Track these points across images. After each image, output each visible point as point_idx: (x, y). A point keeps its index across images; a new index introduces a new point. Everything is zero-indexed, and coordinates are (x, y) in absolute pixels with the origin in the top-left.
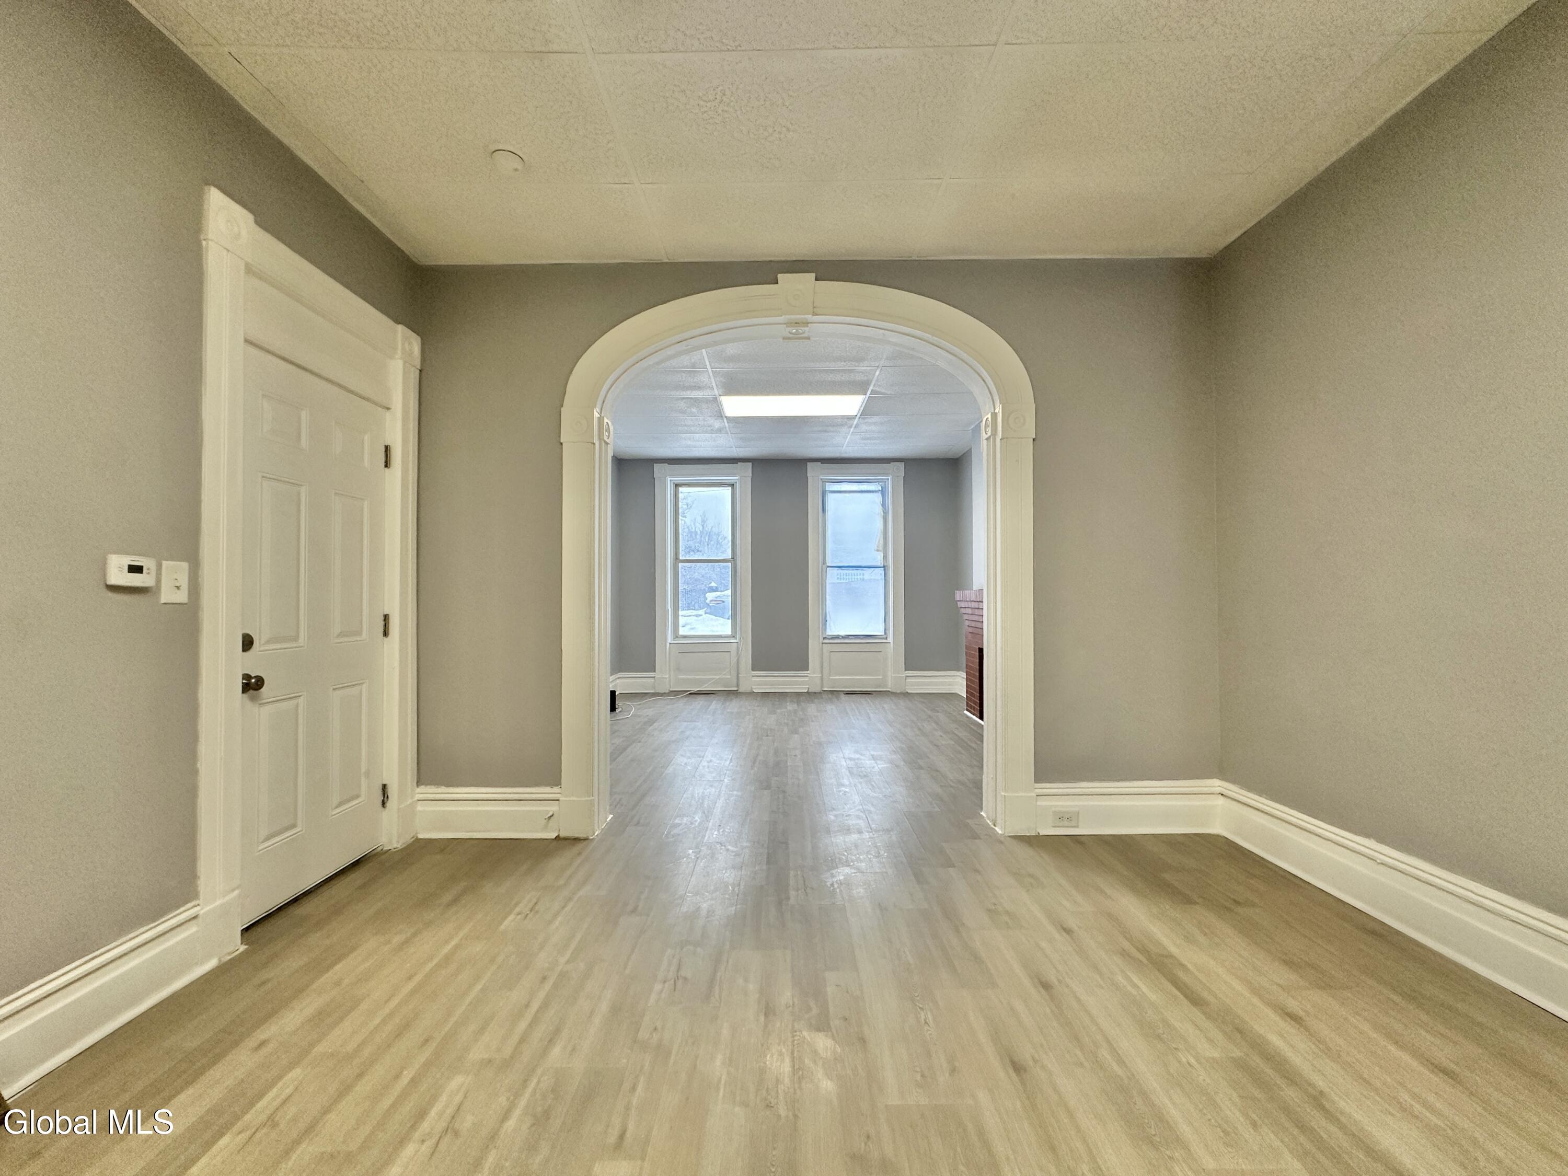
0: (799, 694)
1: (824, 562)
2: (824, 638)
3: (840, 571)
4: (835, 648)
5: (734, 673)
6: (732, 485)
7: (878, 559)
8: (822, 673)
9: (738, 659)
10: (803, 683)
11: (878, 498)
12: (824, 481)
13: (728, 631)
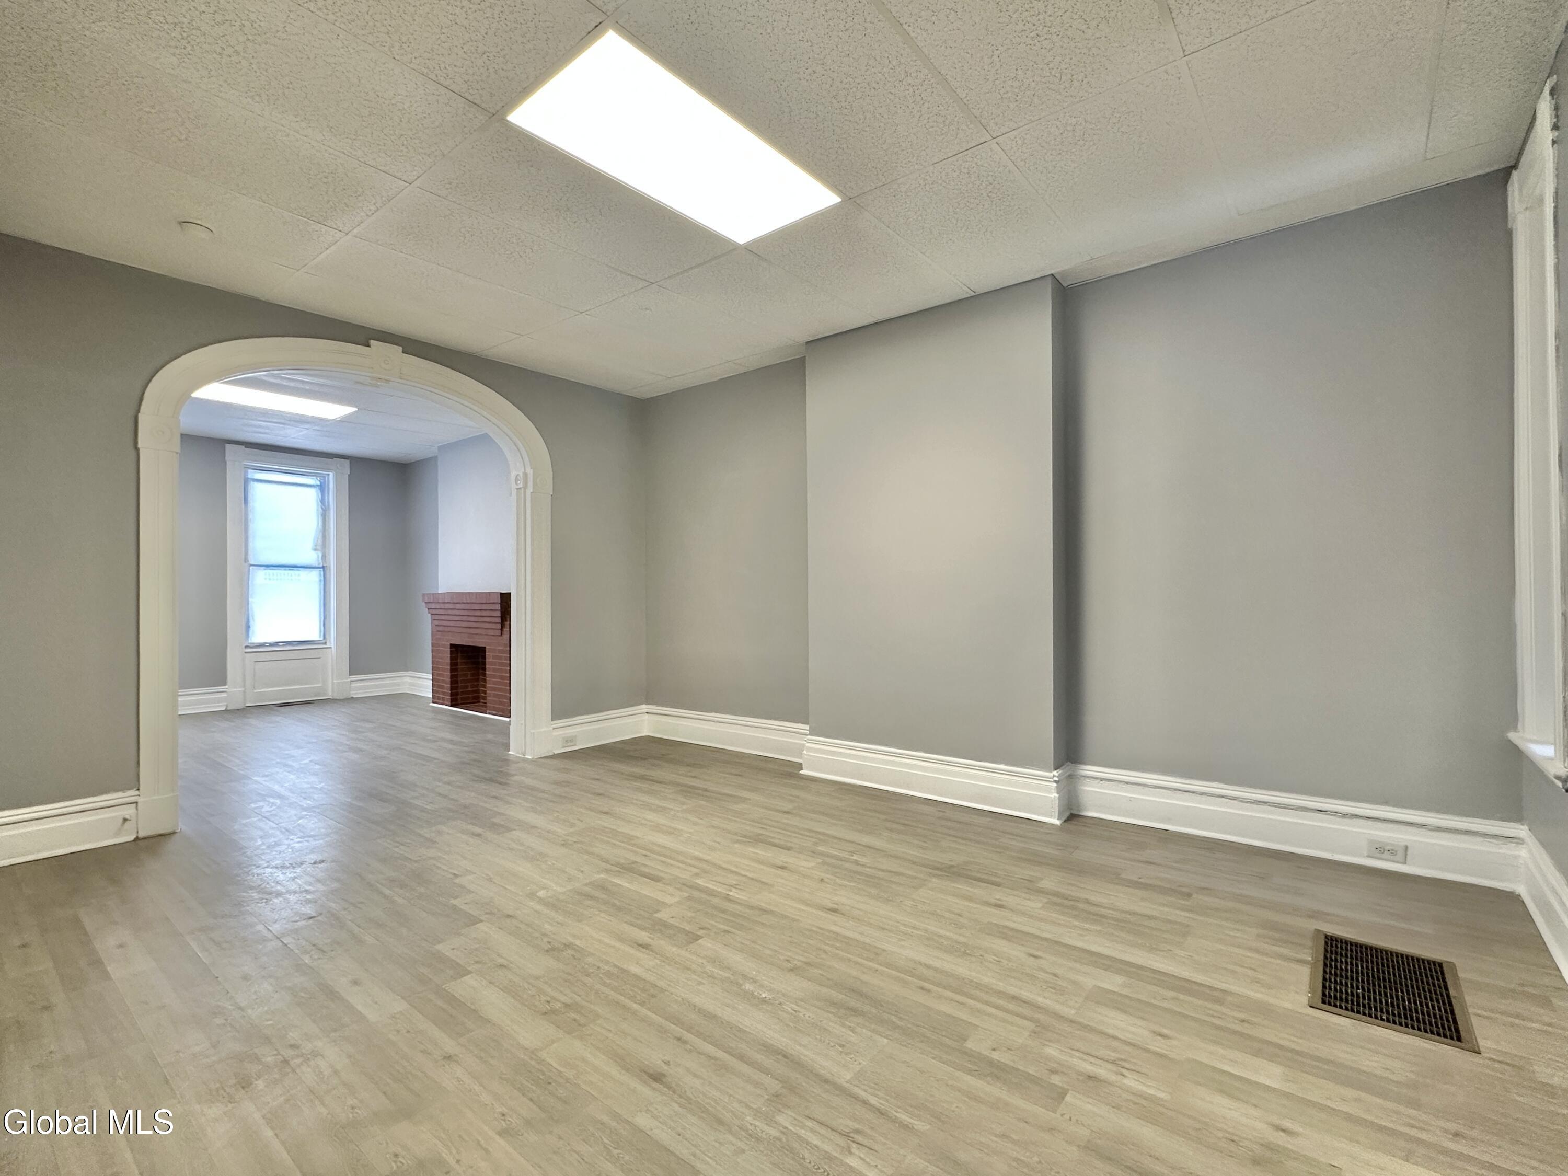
0: (215, 714)
1: (246, 560)
2: (246, 647)
3: (269, 571)
4: (261, 657)
8: (244, 687)
10: (219, 700)
11: (316, 494)
12: (247, 468)
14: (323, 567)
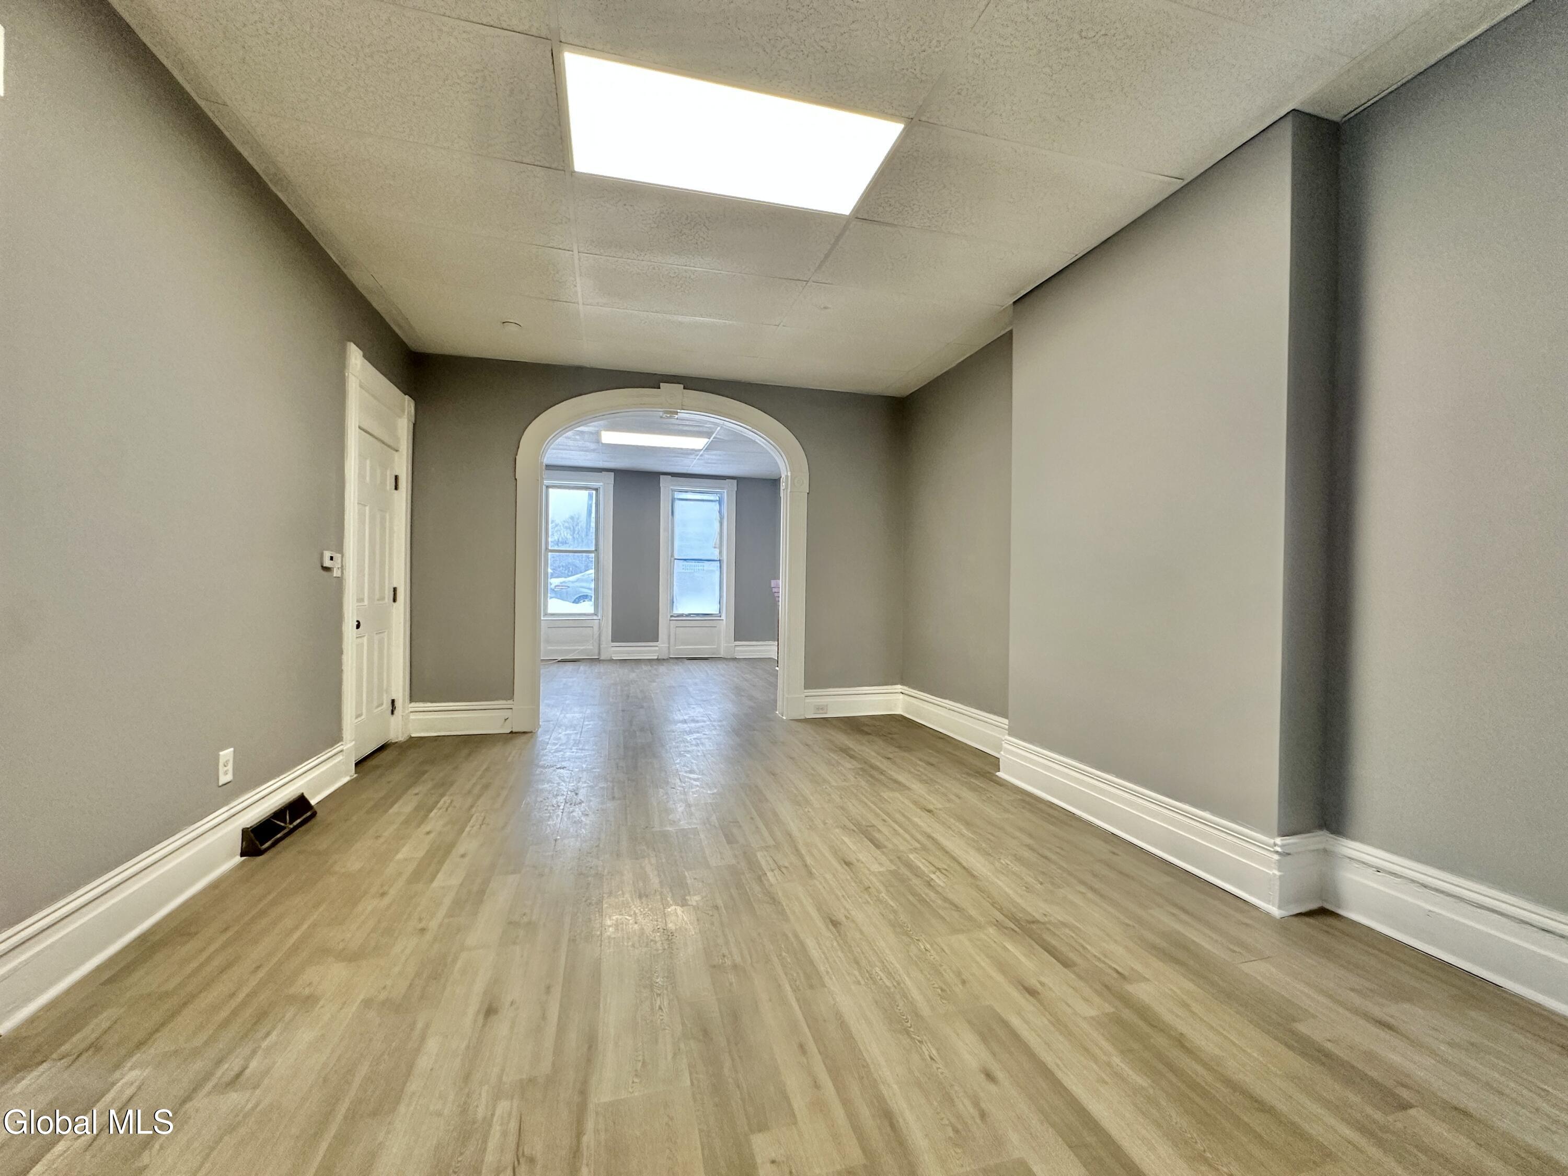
0: (650, 661)
1: (672, 556)
2: (671, 616)
3: (685, 563)
4: (680, 624)
5: (596, 645)
6: (596, 490)
7: (715, 554)
8: (669, 644)
9: (600, 634)
10: (655, 652)
11: (716, 506)
12: (673, 491)
13: (592, 611)
14: (720, 560)
